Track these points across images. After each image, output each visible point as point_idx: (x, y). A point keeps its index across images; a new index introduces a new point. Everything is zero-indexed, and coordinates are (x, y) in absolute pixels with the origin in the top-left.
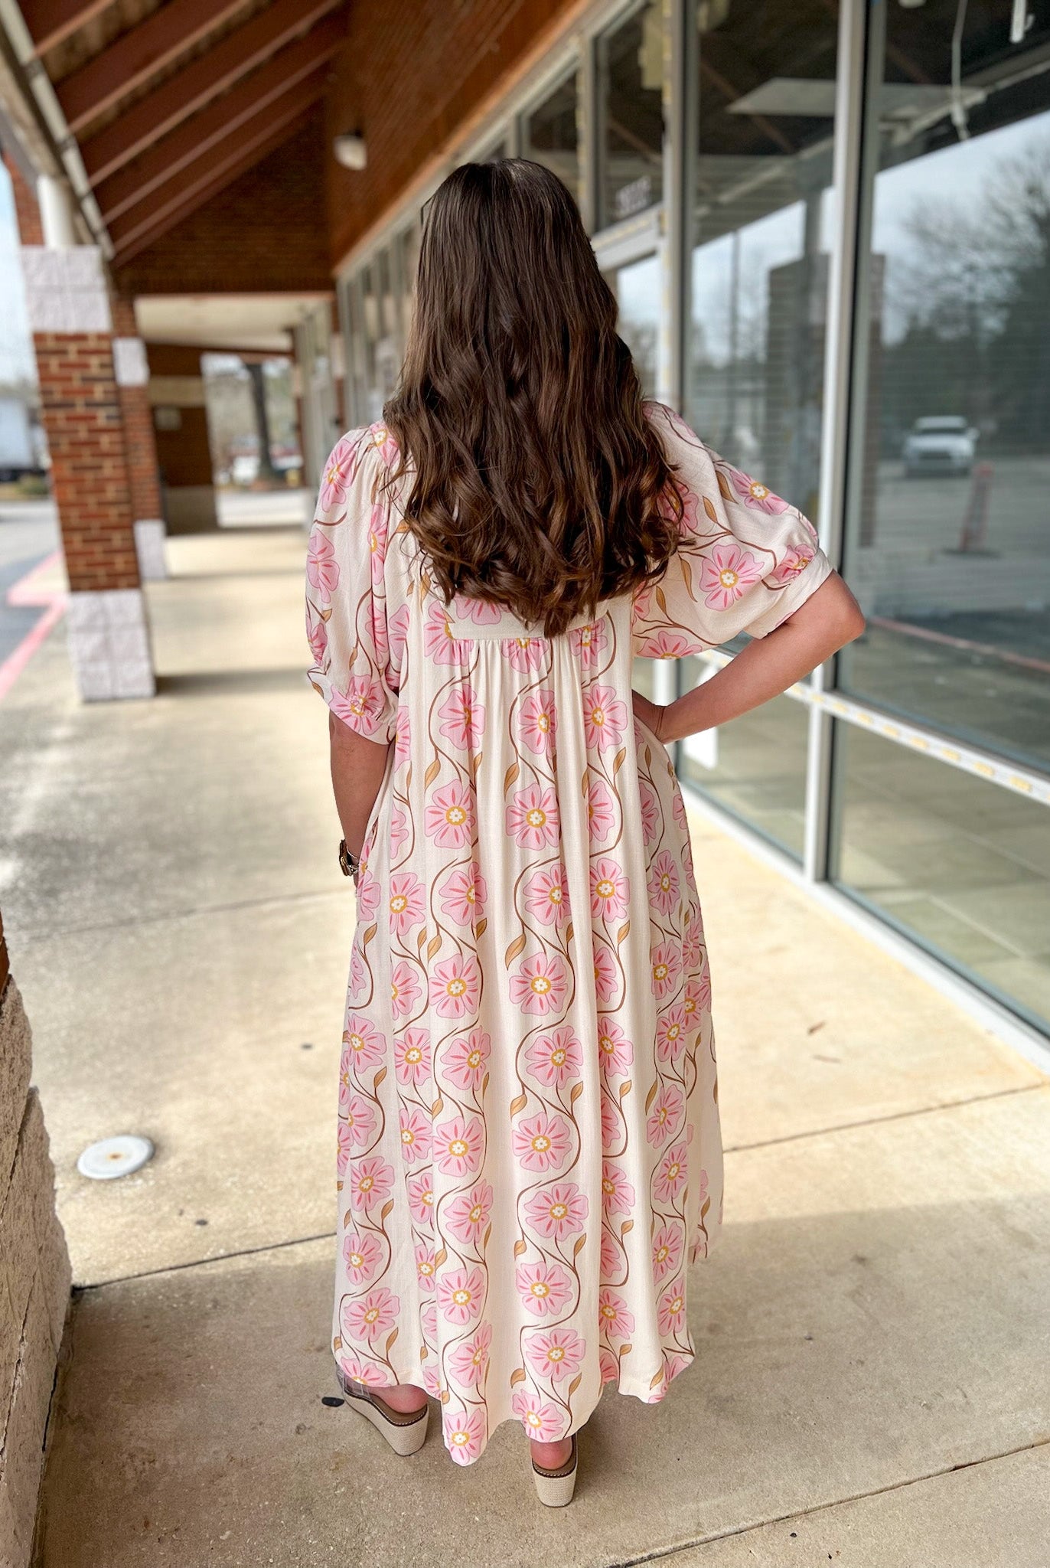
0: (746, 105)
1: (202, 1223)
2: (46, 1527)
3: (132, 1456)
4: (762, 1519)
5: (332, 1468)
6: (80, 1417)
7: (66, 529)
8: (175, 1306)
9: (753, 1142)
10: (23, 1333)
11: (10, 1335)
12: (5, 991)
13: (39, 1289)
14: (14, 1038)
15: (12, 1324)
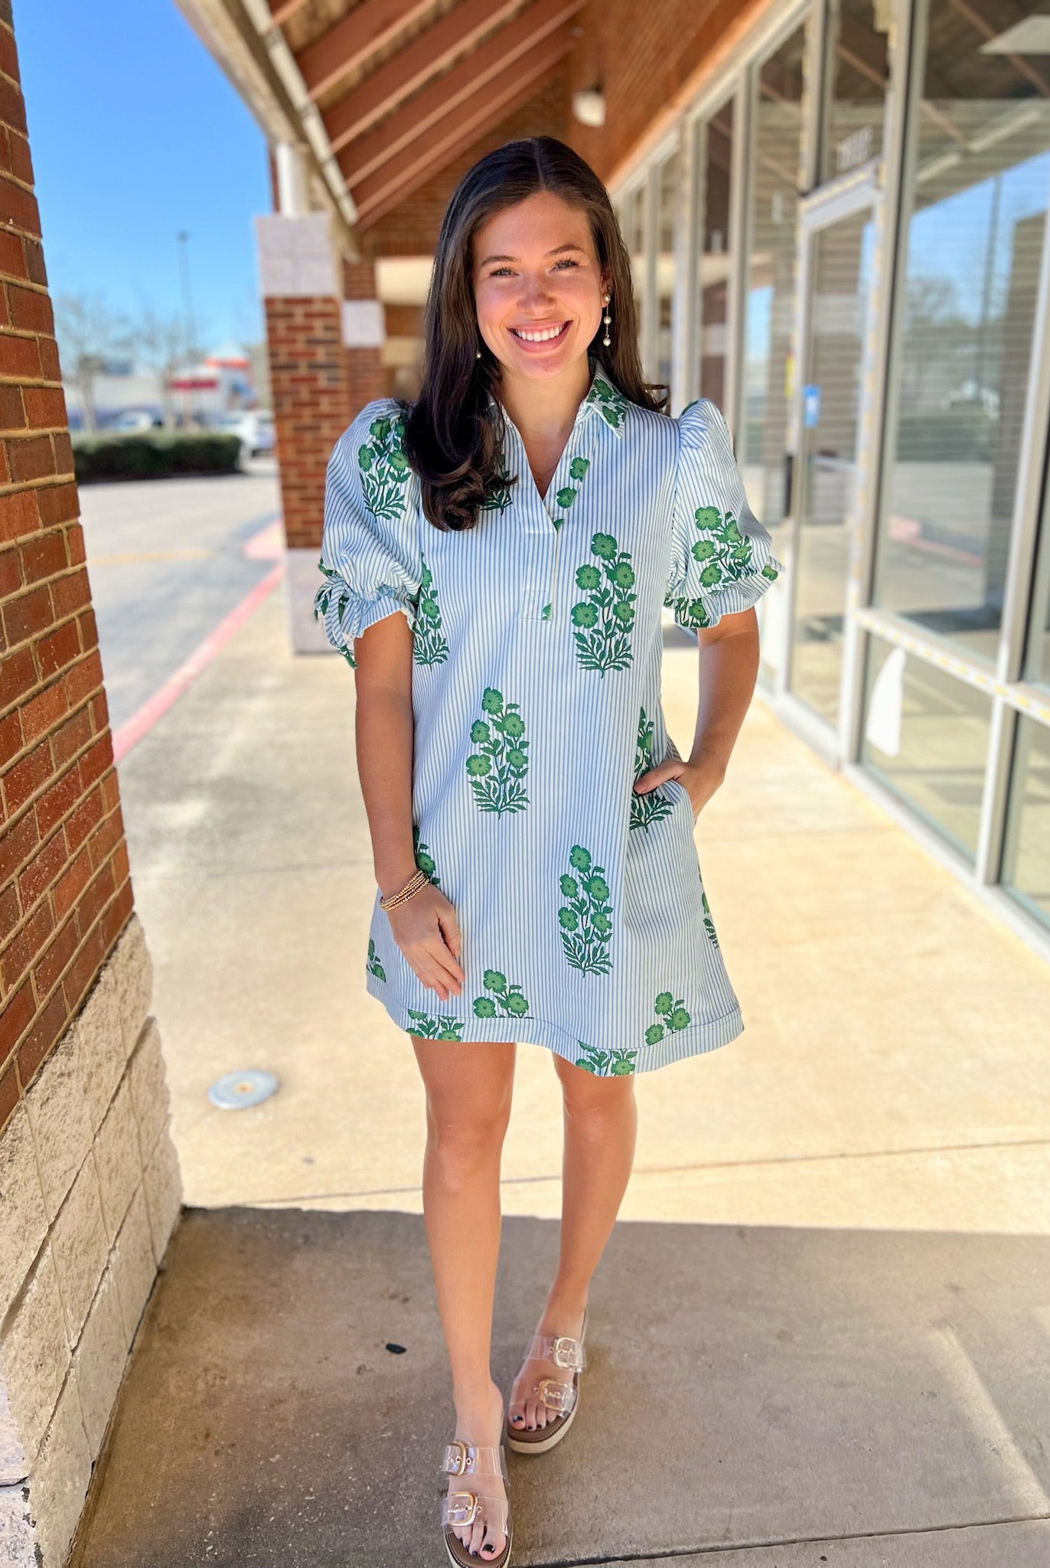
0: (1002, 44)
1: (309, 1161)
2: (119, 1425)
3: (206, 1370)
4: (793, 1537)
5: (384, 1411)
6: (168, 1327)
7: (286, 488)
8: (270, 1236)
9: (863, 1151)
10: (115, 1242)
11: (98, 1244)
12: (126, 927)
13: (140, 1204)
14: (130, 971)
15: (102, 1234)
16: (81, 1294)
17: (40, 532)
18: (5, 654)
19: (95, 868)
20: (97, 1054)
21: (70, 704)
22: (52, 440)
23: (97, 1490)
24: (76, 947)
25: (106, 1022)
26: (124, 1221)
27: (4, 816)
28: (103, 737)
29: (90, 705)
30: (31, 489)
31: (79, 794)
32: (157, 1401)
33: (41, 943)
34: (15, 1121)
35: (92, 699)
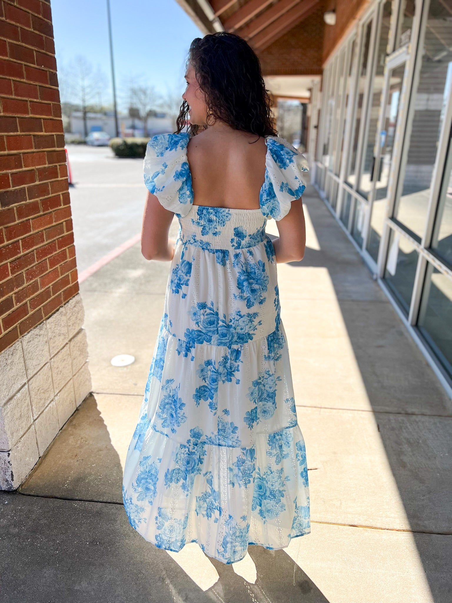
2: (51, 448)
10: (58, 394)
11: (49, 392)
12: (74, 297)
13: (71, 385)
14: (74, 311)
15: (51, 389)
16: (40, 405)
17: (47, 166)
18: (27, 202)
19: (61, 275)
20: (54, 333)
21: (55, 221)
22: (55, 137)
23: (39, 464)
24: (50, 298)
25: (60, 324)
26: (63, 388)
27: (20, 251)
28: (69, 234)
29: (64, 223)
30: (44, 151)
31: (56, 251)
32: (64, 444)
33: (33, 293)
34: (16, 344)
35: (65, 221)
